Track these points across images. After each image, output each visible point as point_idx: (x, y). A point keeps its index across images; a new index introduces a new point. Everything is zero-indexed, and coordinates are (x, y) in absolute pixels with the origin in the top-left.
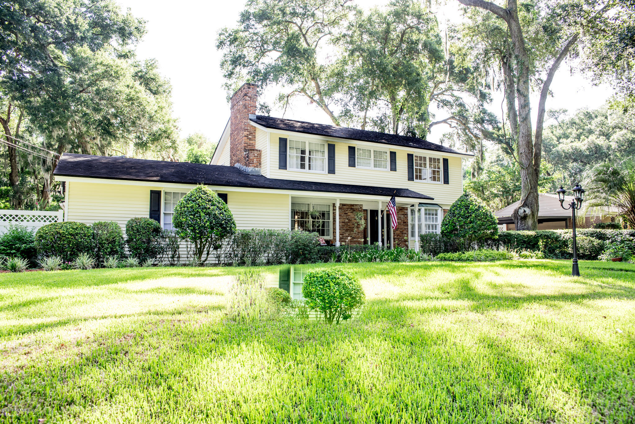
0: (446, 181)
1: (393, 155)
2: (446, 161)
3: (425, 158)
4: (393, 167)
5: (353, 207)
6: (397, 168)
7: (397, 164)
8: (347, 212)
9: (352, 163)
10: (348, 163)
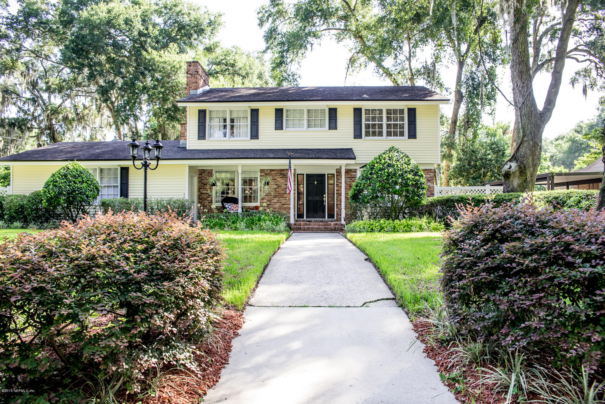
0: (413, 135)
1: (333, 112)
2: (412, 112)
3: (381, 111)
4: (333, 125)
5: (283, 172)
6: (338, 126)
7: (338, 121)
8: (275, 178)
9: (279, 126)
10: (274, 126)
